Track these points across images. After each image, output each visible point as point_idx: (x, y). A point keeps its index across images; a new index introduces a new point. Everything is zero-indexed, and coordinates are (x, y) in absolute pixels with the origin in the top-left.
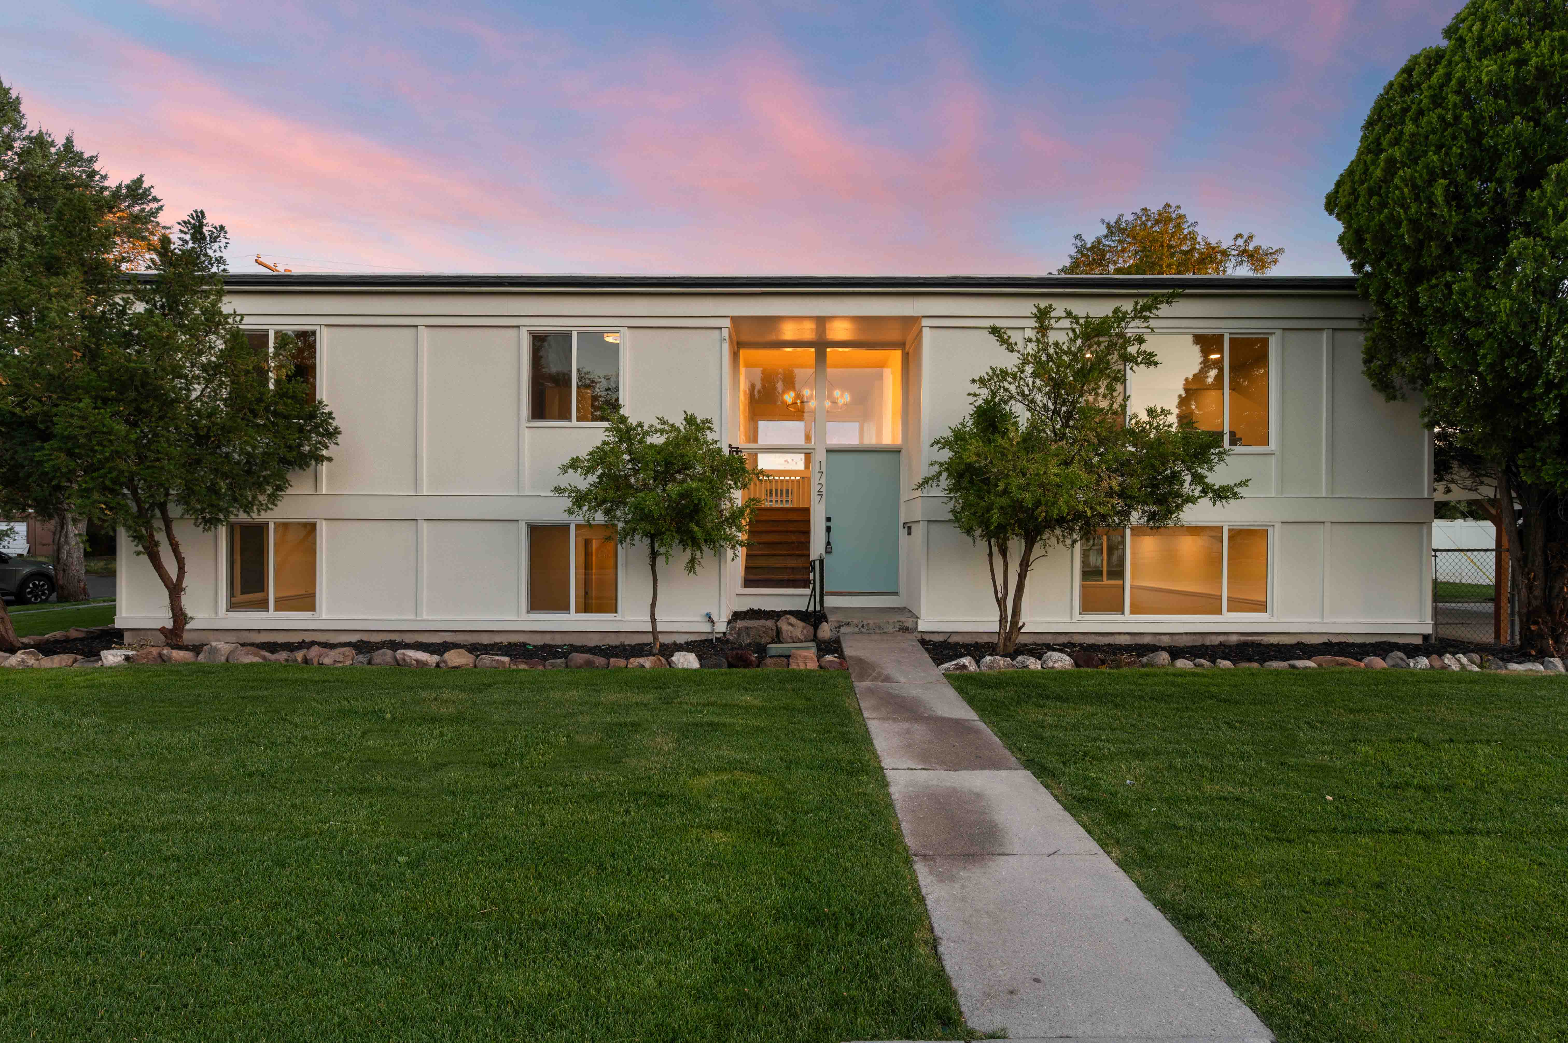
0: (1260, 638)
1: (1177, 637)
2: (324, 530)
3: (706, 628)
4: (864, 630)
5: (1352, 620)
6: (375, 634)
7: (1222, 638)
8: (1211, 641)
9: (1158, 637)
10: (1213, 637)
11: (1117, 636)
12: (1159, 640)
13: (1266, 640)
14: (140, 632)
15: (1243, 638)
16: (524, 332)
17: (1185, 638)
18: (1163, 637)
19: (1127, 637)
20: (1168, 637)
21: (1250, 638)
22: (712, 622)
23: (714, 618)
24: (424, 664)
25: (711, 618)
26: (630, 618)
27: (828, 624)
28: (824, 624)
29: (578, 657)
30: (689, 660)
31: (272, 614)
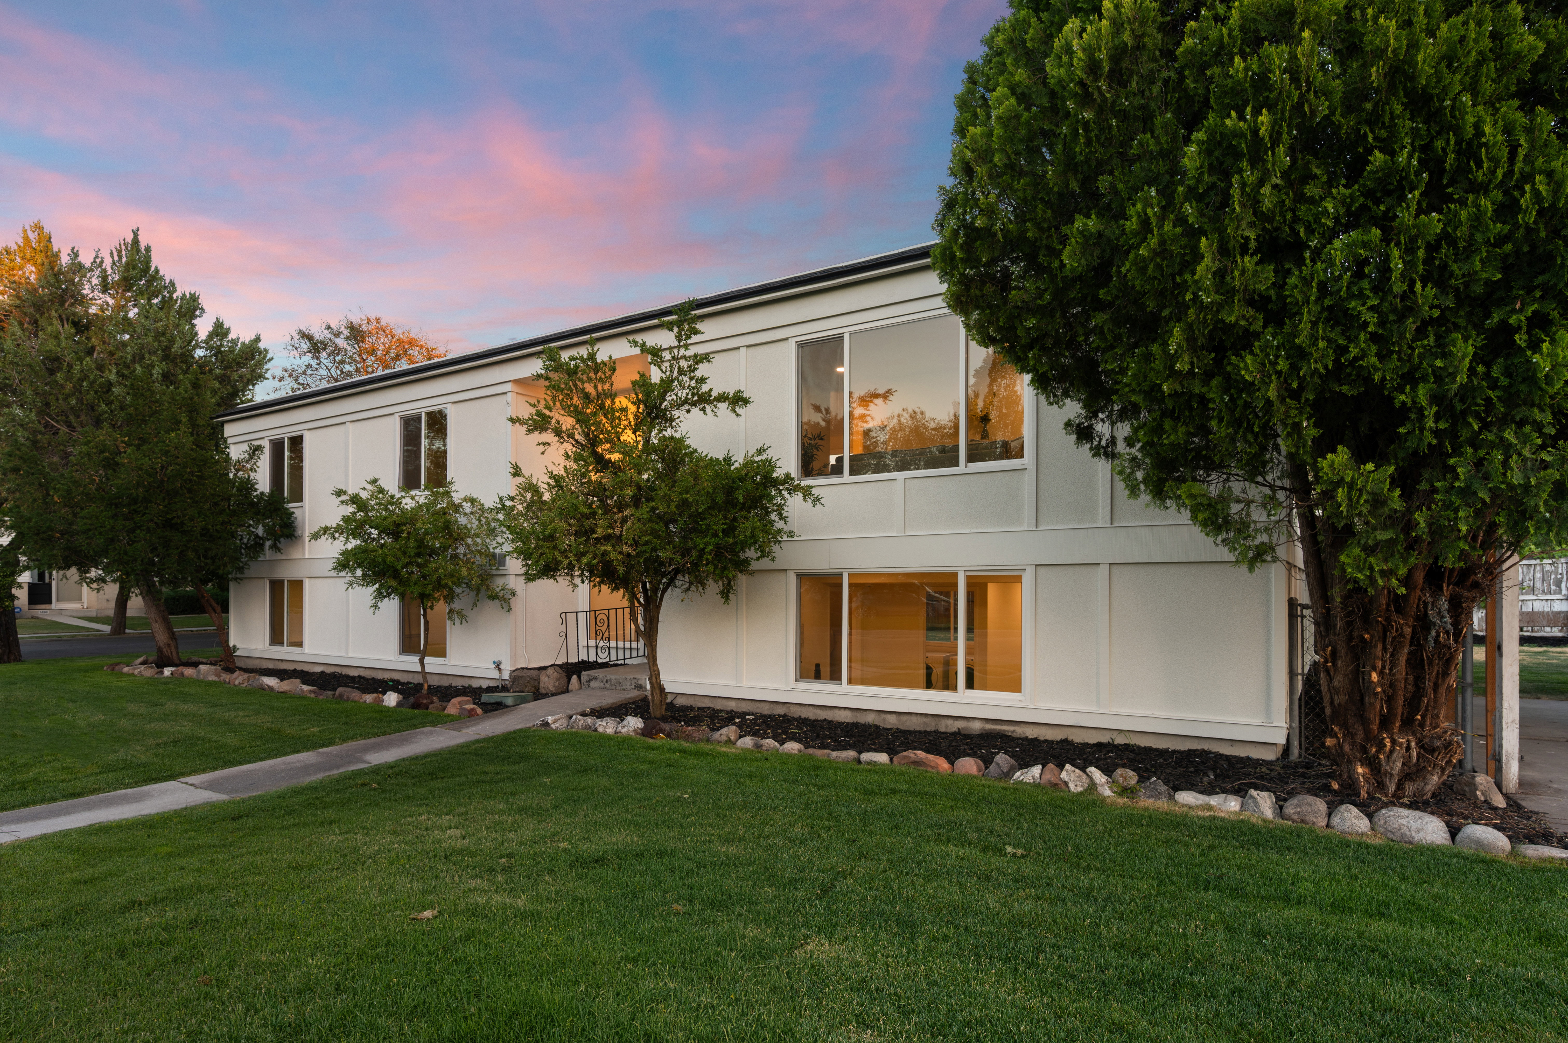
0: (1011, 728)
1: (905, 718)
2: (307, 584)
3: (495, 674)
4: (608, 686)
5: (1149, 713)
7: (960, 724)
8: (947, 726)
9: (883, 716)
10: (950, 722)
11: (837, 711)
12: (884, 720)
15: (989, 726)
16: (397, 419)
17: (914, 719)
18: (889, 716)
19: (848, 713)
20: (894, 716)
21: (998, 727)
22: (499, 669)
23: (502, 667)
24: (271, 688)
25: (498, 666)
26: (453, 663)
27: (579, 677)
28: (575, 677)
29: (340, 690)
30: (391, 699)
31: (285, 648)
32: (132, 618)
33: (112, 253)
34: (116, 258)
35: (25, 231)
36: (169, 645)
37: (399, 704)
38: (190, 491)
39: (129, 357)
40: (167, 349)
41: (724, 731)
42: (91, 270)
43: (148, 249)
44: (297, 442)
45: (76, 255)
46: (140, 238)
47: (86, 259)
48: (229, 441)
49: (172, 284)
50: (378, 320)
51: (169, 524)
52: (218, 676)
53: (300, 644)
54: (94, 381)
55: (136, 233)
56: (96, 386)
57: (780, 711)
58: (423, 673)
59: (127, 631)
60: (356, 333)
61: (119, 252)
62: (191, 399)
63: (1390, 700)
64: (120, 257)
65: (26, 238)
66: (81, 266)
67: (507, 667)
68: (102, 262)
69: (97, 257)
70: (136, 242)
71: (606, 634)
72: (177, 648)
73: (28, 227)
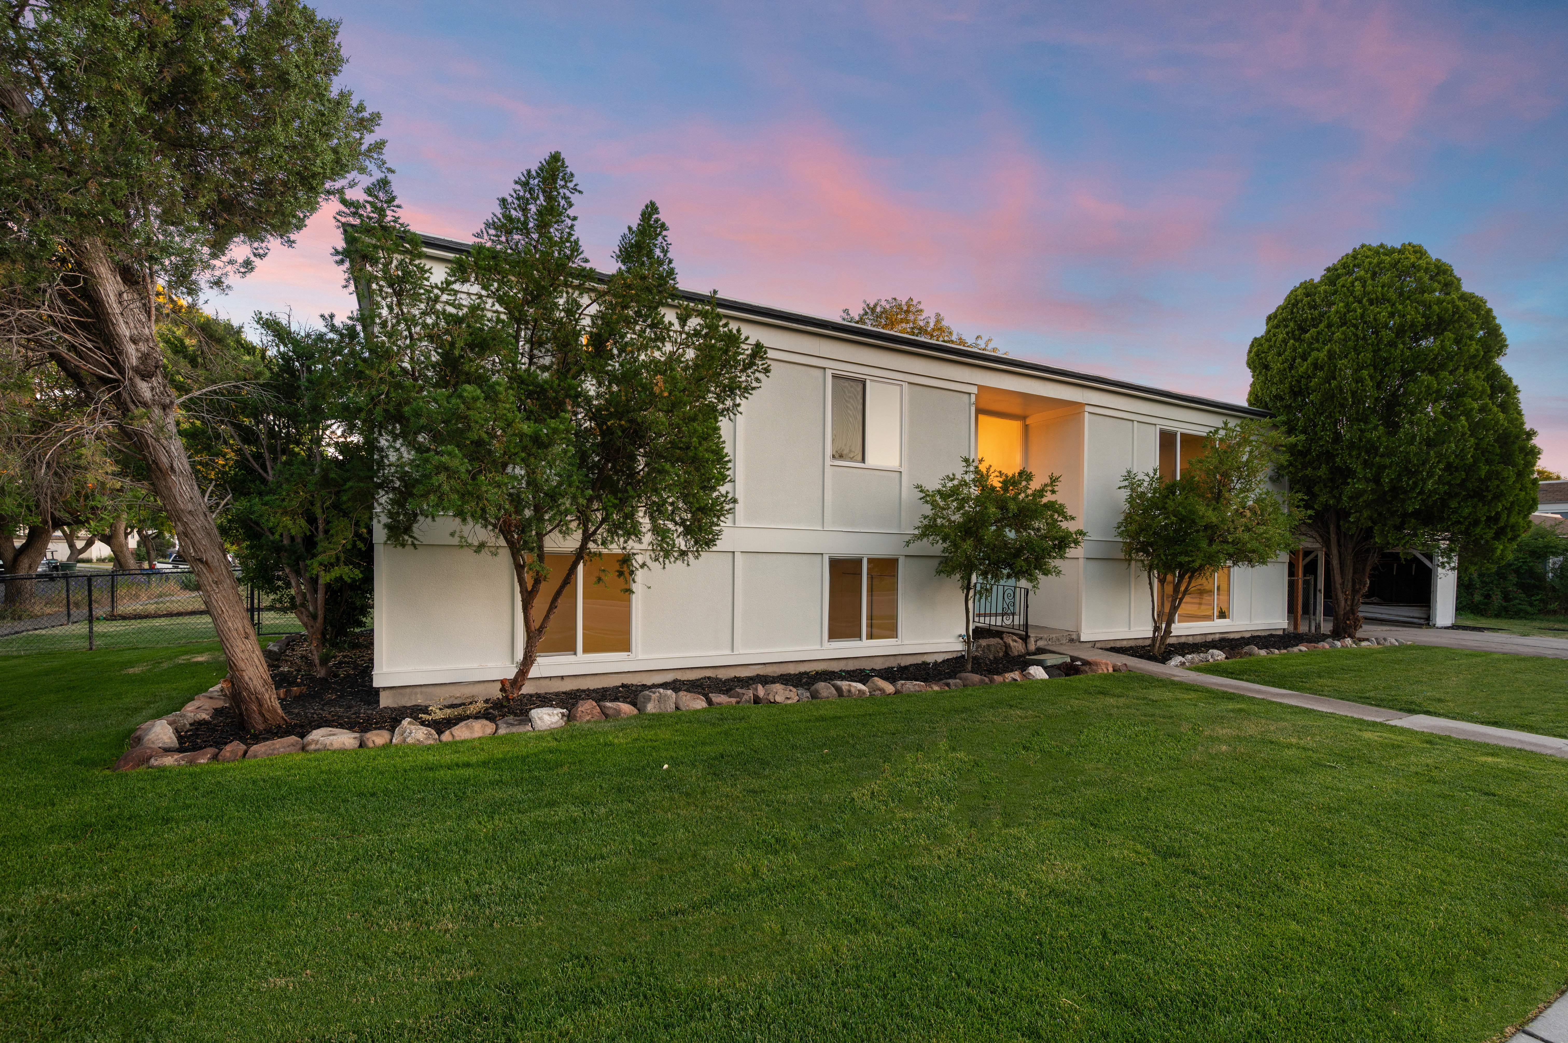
3: (961, 647)
6: (688, 672)
13: (1231, 636)
14: (403, 691)
16: (829, 373)
22: (966, 642)
23: (966, 639)
25: (963, 639)
26: (909, 642)
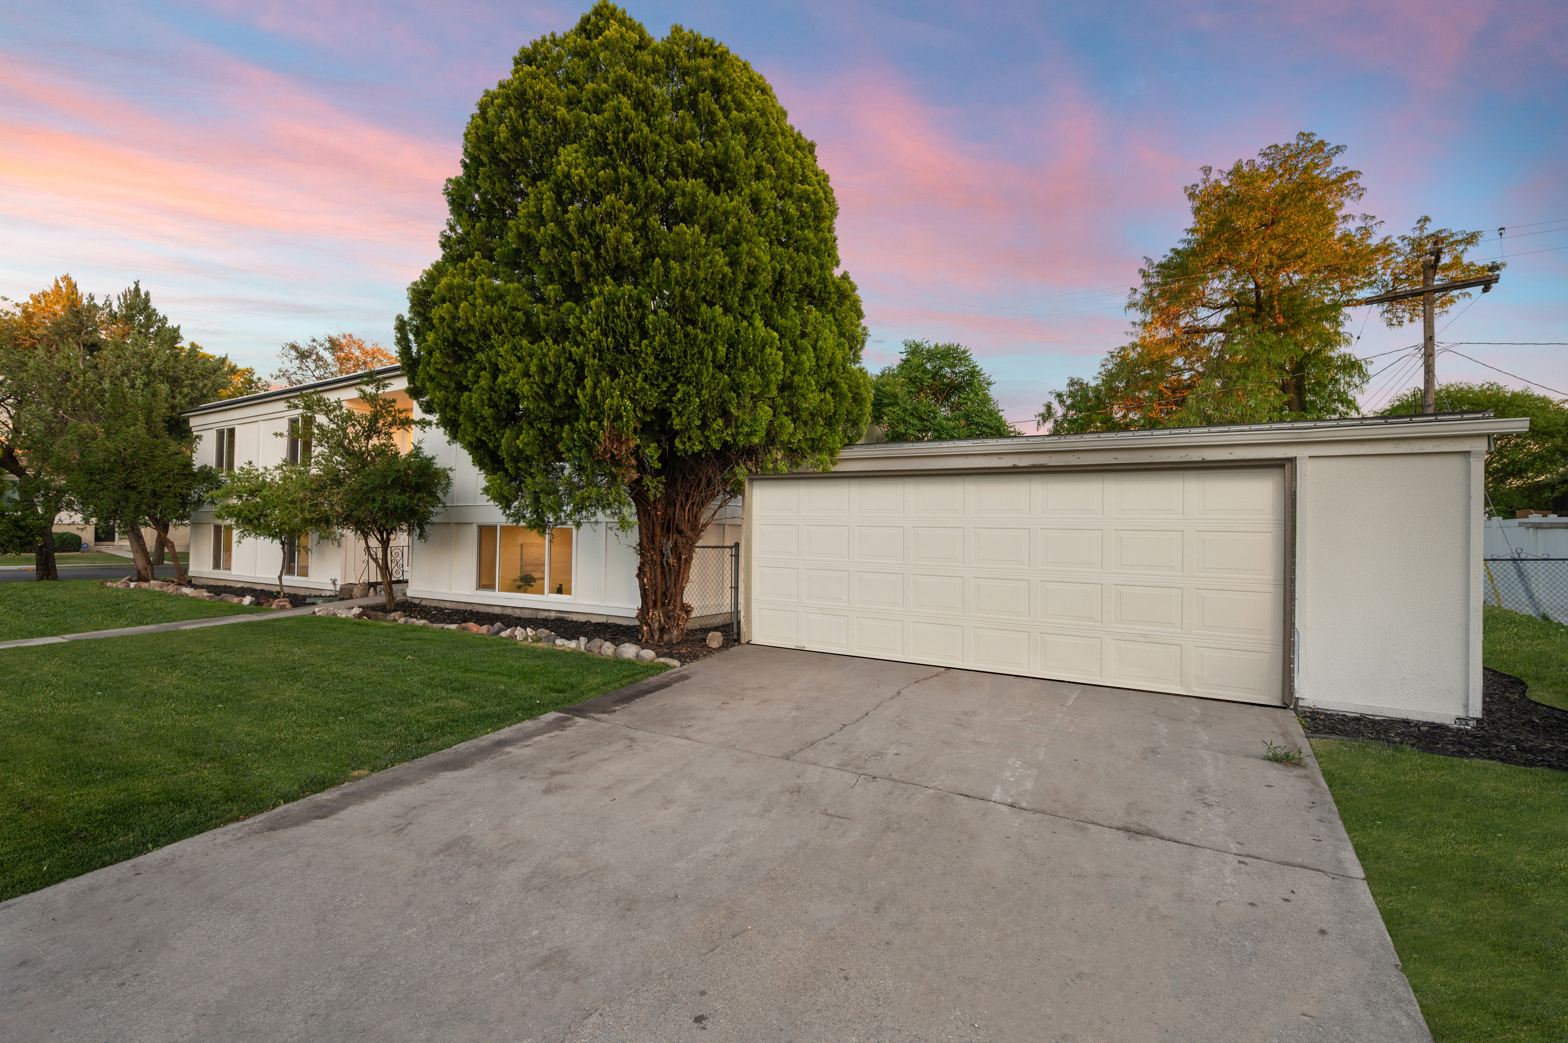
1: (523, 611)
3: (332, 587)
7: (546, 614)
10: (542, 613)
11: (494, 607)
12: (515, 612)
15: (559, 615)
17: (527, 611)
19: (499, 608)
20: (519, 610)
22: (334, 584)
23: (337, 583)
24: (187, 595)
25: (334, 583)
26: (312, 580)
27: (375, 589)
28: (372, 589)
29: (223, 595)
30: (247, 600)
31: (221, 571)
32: (180, 553)
33: (119, 298)
34: (122, 301)
35: (57, 281)
36: (146, 569)
37: (251, 603)
38: (145, 465)
39: (119, 373)
40: (148, 367)
41: (393, 614)
42: (103, 309)
43: (147, 294)
44: (232, 432)
45: (92, 299)
46: (140, 287)
47: (99, 302)
48: (193, 429)
49: (165, 318)
50: (350, 336)
51: (128, 487)
52: (161, 587)
53: (229, 569)
54: (94, 388)
55: (137, 284)
56: (95, 391)
57: (469, 608)
58: (281, 585)
59: (165, 562)
60: (334, 345)
61: (125, 296)
62: (150, 404)
63: (655, 593)
64: (125, 299)
65: (57, 285)
66: (95, 306)
67: (339, 583)
68: (111, 304)
69: (107, 300)
70: (137, 289)
71: (401, 562)
72: (152, 570)
73: (59, 279)
